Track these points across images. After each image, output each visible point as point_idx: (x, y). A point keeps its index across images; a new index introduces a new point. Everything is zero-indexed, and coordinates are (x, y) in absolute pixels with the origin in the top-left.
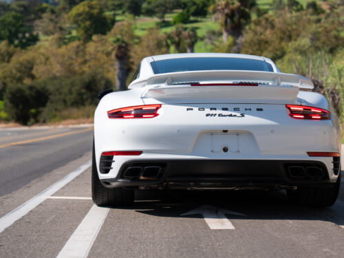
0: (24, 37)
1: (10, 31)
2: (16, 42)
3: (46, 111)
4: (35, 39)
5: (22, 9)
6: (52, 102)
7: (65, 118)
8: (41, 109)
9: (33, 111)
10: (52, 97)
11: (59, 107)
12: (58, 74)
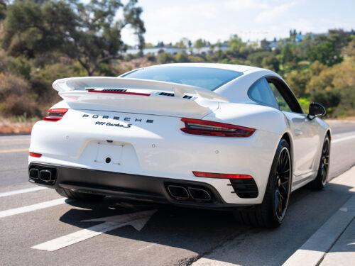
0: (333, 59)
1: (323, 55)
2: (328, 62)
3: (338, 110)
4: (340, 60)
5: (335, 39)
6: (343, 104)
7: (349, 115)
8: (334, 108)
9: (330, 109)
10: (343, 101)
11: (347, 107)
12: (350, 84)
